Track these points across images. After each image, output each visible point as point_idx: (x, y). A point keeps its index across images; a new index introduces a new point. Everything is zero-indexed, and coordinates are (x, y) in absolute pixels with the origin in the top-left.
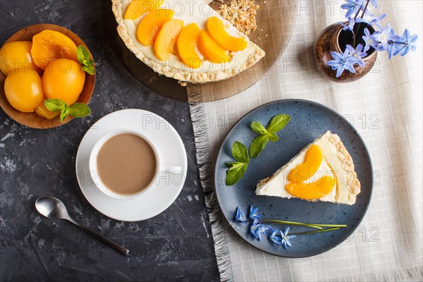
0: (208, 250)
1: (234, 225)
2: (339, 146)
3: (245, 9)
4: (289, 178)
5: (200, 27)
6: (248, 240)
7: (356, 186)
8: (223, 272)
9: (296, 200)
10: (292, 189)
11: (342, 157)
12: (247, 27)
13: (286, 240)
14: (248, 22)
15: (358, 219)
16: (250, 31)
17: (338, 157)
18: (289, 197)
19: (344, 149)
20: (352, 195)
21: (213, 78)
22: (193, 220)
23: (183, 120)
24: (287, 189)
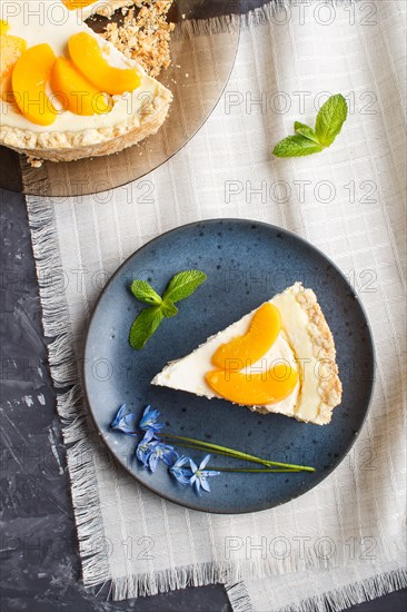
0: (61, 498)
1: (108, 437)
2: (312, 311)
3: (150, 32)
4: (214, 361)
5: (56, 52)
6: (133, 470)
7: (334, 391)
8: (86, 538)
9: (221, 404)
10: (215, 380)
11: (316, 332)
12: (154, 62)
13: (201, 479)
14: (155, 52)
15: (336, 456)
16: (158, 69)
17: (309, 333)
18: (210, 396)
19: (321, 318)
20: (324, 407)
21: (76, 142)
22: (34, 441)
23: (18, 257)
24: (207, 382)
